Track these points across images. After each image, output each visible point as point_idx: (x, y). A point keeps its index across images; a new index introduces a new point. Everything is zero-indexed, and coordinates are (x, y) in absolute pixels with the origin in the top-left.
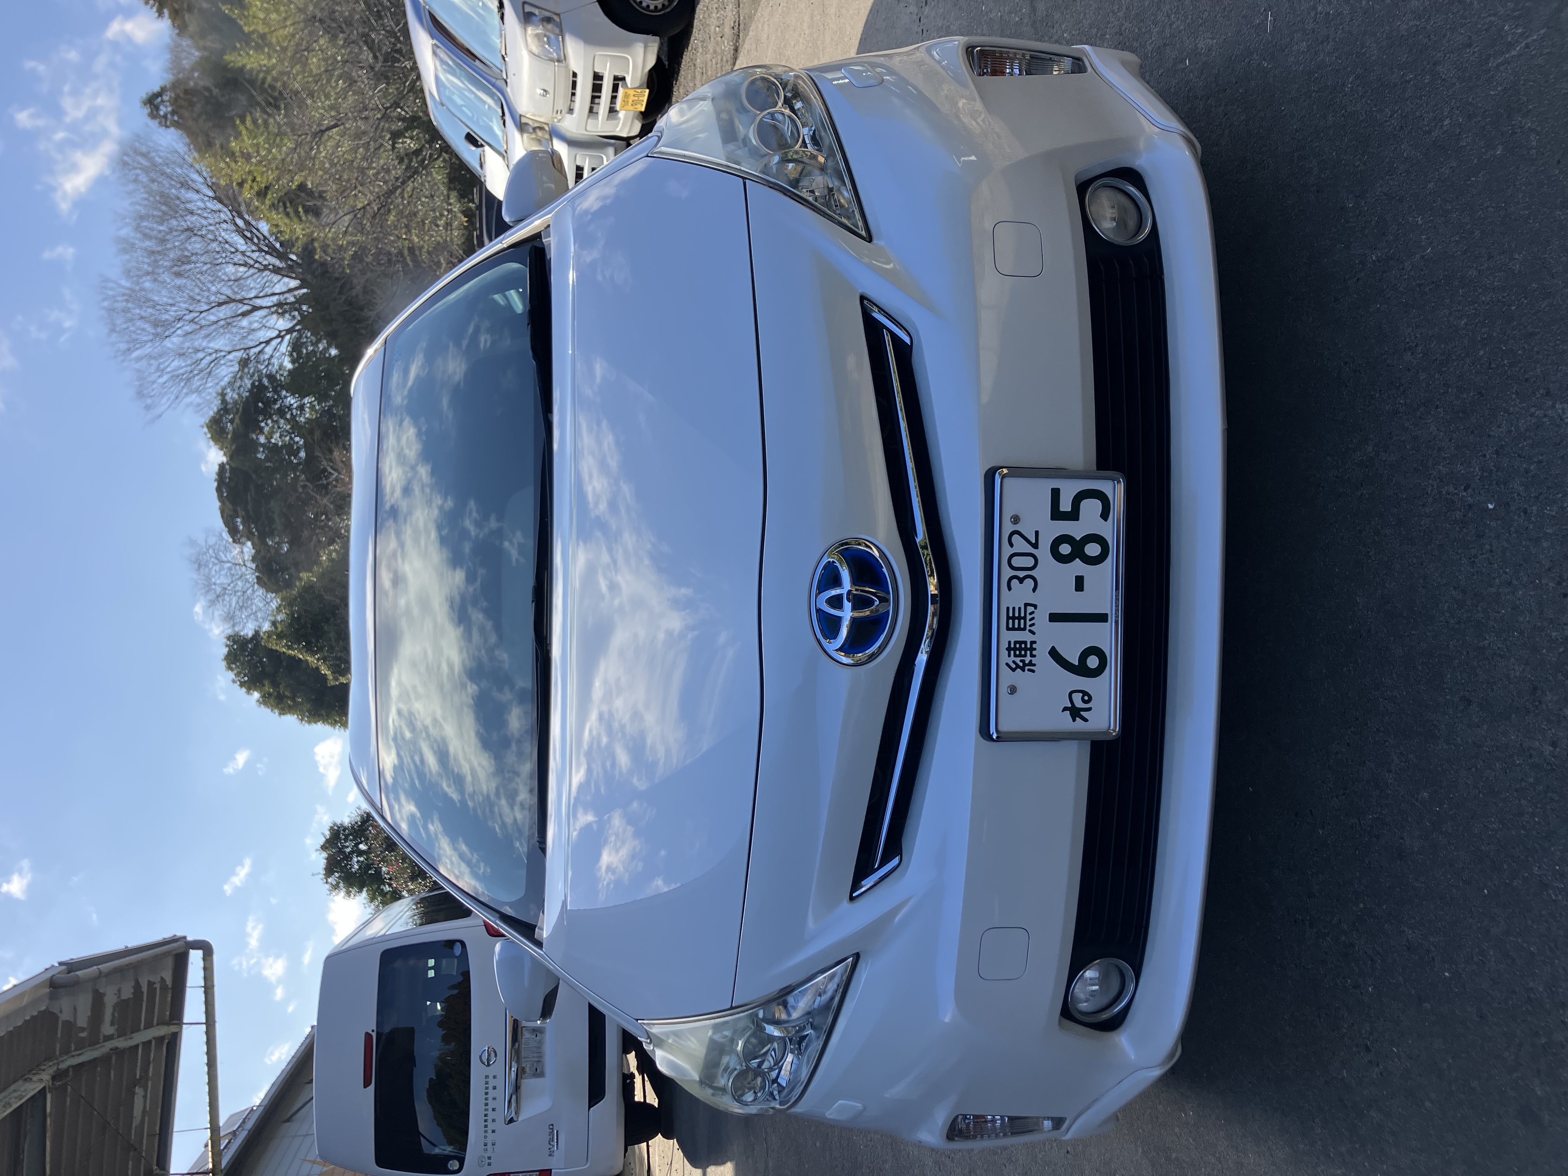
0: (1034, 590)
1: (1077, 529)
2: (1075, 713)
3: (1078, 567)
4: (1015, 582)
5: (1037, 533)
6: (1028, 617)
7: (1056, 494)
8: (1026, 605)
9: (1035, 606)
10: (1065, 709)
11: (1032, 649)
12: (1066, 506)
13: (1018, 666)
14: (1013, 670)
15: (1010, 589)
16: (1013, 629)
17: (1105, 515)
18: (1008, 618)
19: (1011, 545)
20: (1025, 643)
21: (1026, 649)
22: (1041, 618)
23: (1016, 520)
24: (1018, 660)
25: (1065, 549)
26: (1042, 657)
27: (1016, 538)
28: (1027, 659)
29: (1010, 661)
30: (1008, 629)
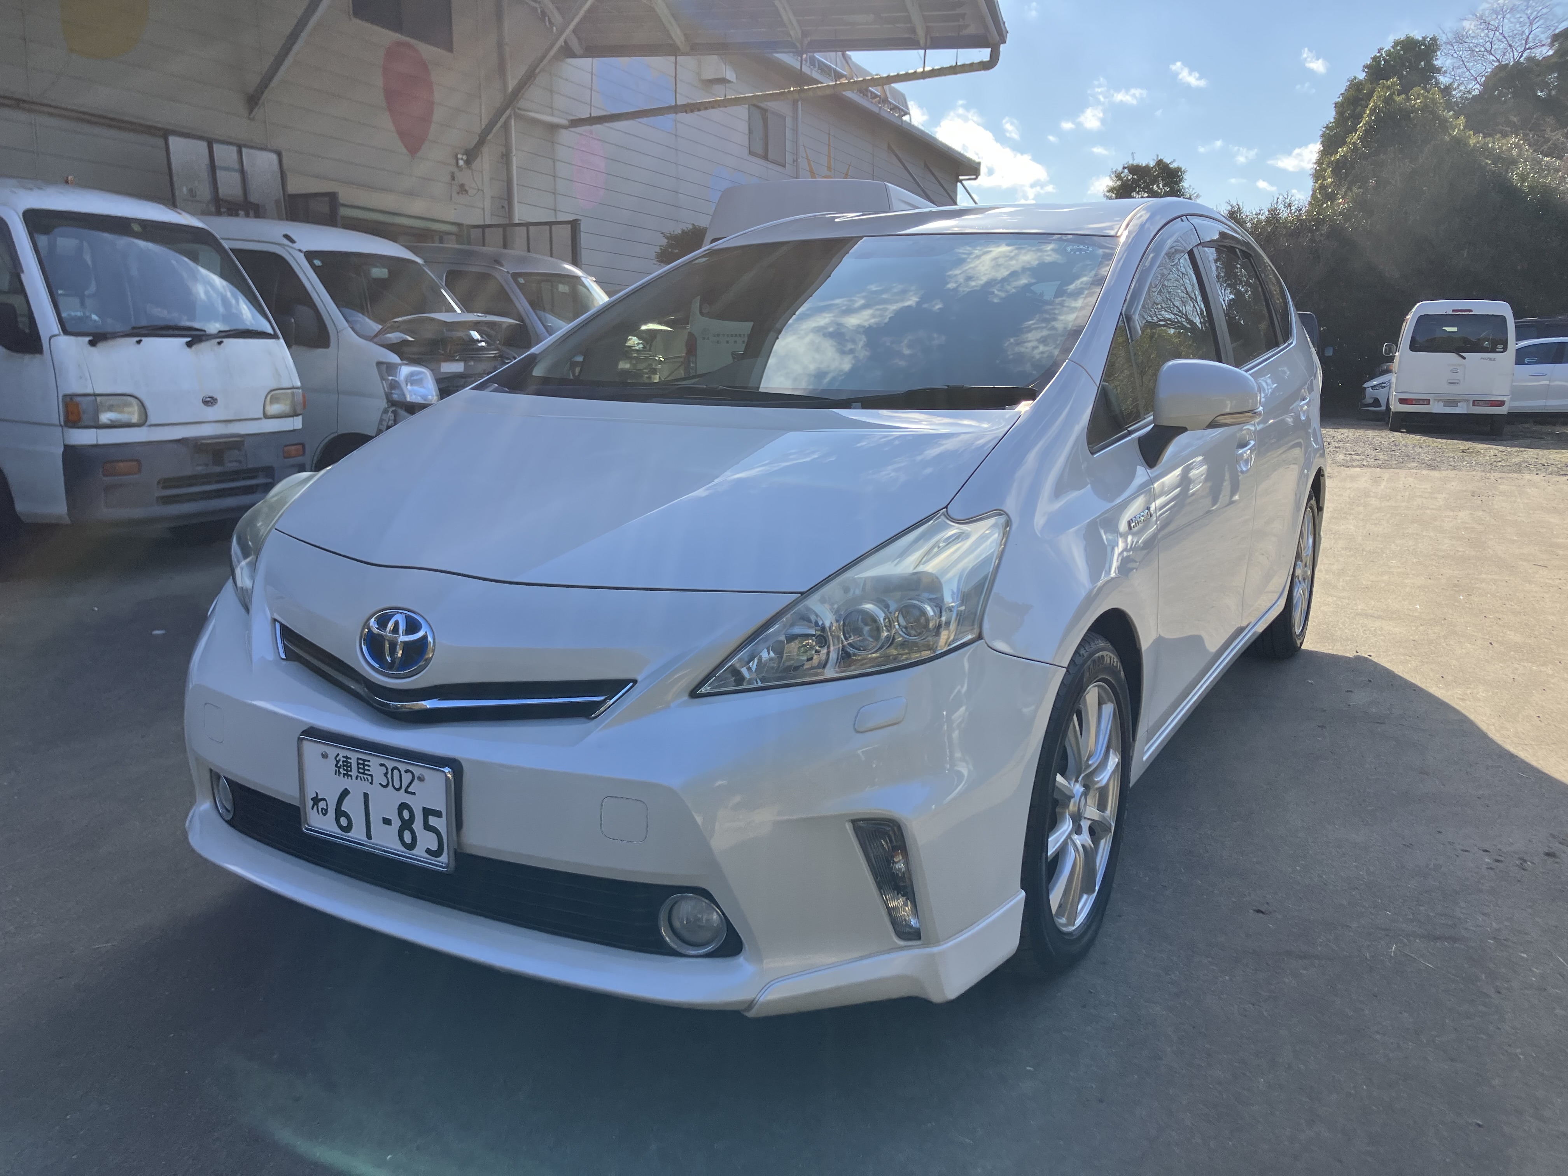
0: (380, 784)
1: (418, 825)
2: (316, 800)
3: (396, 823)
4: (384, 770)
5: (414, 794)
6: (365, 776)
7: (438, 814)
8: (371, 776)
9: (371, 783)
10: (317, 794)
11: (348, 775)
12: (433, 821)
13: (338, 762)
14: (336, 759)
15: (382, 765)
16: (358, 764)
17: (428, 851)
18: (364, 760)
19: (406, 771)
20: (351, 771)
21: (347, 770)
22: (365, 787)
23: (421, 779)
24: (341, 763)
25: (406, 814)
26: (344, 783)
27: (410, 775)
28: (341, 770)
29: (340, 757)
30: (358, 759)
